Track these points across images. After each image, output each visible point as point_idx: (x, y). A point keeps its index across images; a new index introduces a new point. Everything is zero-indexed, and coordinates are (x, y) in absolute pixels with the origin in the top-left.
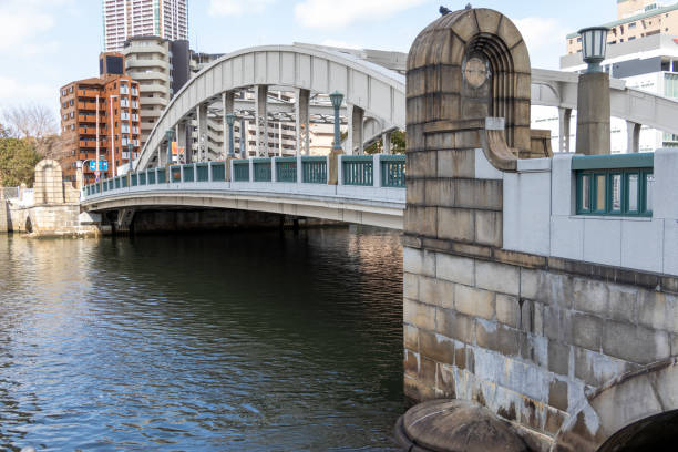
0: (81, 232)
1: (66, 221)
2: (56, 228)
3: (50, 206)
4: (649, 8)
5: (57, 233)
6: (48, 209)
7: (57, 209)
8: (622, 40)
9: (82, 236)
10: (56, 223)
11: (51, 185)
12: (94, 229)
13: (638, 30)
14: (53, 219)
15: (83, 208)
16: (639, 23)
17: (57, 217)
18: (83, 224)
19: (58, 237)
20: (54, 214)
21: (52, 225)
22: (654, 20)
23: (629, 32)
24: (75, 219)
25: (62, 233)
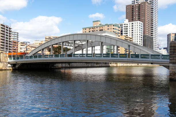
0: (8, 69)
1: (5, 66)
2: (3, 68)
3: (1, 62)
4: (100, 24)
5: (3, 69)
6: (1, 63)
7: (3, 63)
8: (95, 31)
9: (8, 70)
10: (3, 66)
11: (2, 57)
12: (11, 68)
13: (98, 29)
14: (2, 66)
15: (9, 63)
16: (98, 27)
17: (3, 65)
18: (9, 67)
19: (3, 70)
20: (2, 64)
21: (2, 67)
22: (101, 27)
23: (96, 29)
24: (7, 66)
25: (4, 69)
